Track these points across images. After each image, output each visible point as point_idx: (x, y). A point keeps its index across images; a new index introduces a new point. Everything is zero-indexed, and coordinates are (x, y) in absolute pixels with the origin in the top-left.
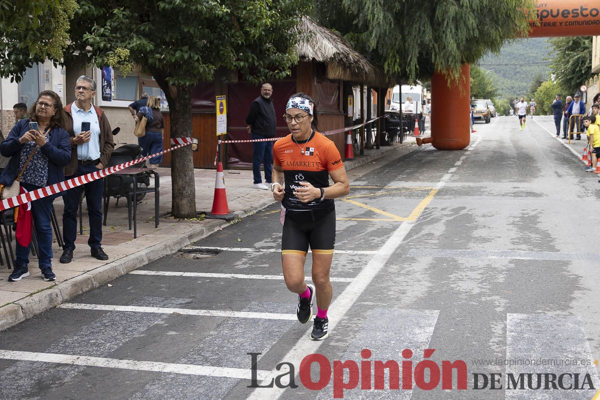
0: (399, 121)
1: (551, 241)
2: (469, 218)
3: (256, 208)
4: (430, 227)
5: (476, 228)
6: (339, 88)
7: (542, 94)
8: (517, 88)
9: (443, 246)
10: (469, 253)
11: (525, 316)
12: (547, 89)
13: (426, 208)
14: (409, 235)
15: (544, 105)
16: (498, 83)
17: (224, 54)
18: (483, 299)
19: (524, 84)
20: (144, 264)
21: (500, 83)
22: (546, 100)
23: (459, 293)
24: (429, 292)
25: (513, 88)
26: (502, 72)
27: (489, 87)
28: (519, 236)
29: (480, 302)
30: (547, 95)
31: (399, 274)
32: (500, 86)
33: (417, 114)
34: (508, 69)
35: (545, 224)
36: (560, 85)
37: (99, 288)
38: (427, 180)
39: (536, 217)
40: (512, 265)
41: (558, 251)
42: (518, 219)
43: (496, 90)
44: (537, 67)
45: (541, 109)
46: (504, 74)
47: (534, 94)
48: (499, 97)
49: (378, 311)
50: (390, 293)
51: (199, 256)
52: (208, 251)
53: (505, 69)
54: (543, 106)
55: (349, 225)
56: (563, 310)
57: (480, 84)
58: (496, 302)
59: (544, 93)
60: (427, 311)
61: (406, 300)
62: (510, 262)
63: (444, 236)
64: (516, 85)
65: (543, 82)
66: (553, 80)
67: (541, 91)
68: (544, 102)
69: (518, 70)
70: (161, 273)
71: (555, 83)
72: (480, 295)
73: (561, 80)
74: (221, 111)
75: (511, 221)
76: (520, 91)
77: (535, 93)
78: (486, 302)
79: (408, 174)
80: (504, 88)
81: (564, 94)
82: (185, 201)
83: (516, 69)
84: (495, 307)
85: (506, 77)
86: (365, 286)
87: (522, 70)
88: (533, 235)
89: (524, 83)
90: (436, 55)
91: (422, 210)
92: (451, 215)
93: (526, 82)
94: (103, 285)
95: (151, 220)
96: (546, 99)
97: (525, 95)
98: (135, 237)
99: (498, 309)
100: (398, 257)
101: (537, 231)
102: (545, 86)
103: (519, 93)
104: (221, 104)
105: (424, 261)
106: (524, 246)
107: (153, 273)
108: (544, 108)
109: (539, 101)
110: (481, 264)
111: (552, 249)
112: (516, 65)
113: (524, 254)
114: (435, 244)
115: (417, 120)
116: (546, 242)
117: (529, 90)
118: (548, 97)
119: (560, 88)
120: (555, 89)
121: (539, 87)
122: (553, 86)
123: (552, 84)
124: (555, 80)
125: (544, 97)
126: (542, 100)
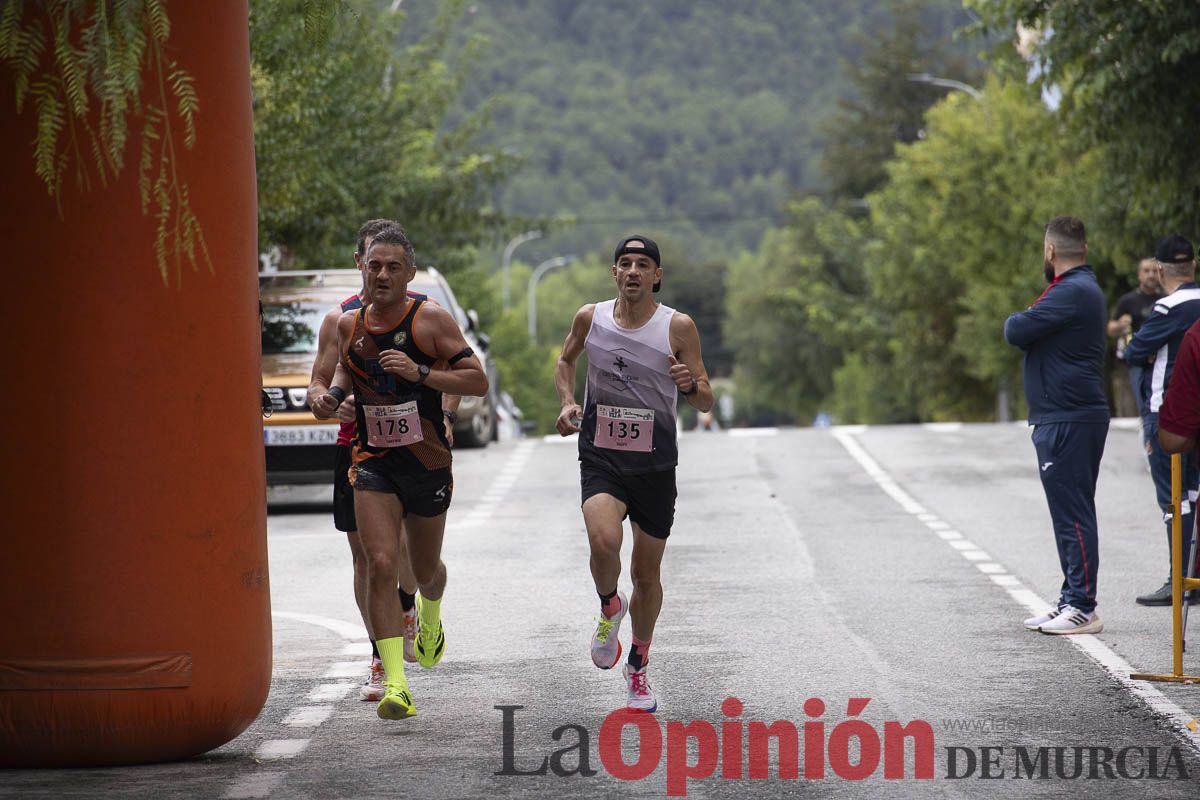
8: (701, 148)
15: (963, 321)
16: (505, 98)
19: (769, 107)
21: (524, 103)
22: (979, 271)
25: (656, 145)
30: (988, 226)
32: (529, 128)
36: (1094, 122)
43: (493, 177)
45: (937, 354)
47: (862, 214)
48: (518, 241)
54: (950, 333)
64: (690, 115)
65: (942, 93)
66: (1034, 73)
67: (926, 184)
68: (957, 288)
71: (1052, 99)
73: (1101, 81)
76: (723, 179)
77: (872, 201)
80: (575, 146)
89: (765, 95)
93: (776, 86)
96: (972, 257)
97: (780, 220)
103: (721, 197)
108: (961, 345)
109: (918, 277)
117: (815, 165)
118: (992, 245)
119: (1100, 151)
120: (1050, 167)
121: (910, 138)
122: (1038, 135)
123: (1027, 112)
124: (1056, 75)
125: (961, 238)
126: (943, 271)
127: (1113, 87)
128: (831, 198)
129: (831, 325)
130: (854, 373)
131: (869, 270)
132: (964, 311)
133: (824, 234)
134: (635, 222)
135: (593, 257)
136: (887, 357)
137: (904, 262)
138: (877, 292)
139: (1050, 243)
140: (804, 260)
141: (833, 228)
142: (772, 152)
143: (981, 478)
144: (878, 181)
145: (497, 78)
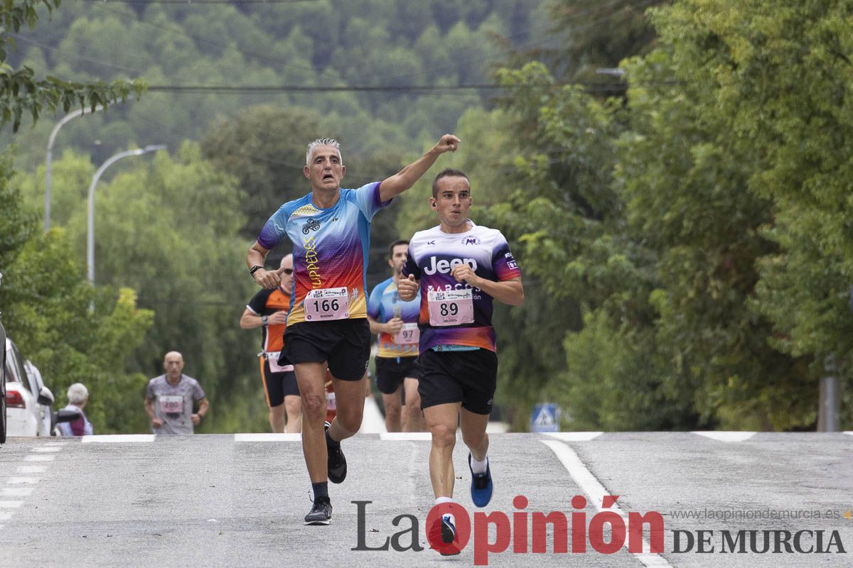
129: (560, 263)
132: (772, 248)
134: (265, 91)
135: (189, 146)
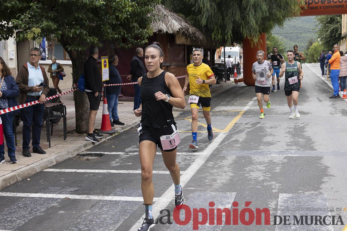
0: (224, 69)
1: (312, 144)
2: (261, 129)
3: (130, 126)
4: (237, 136)
5: (266, 135)
6: (184, 50)
7: (313, 50)
9: (243, 149)
10: (259, 153)
11: (291, 195)
12: (316, 47)
13: (236, 124)
14: (223, 142)
17: (104, 30)
18: (265, 184)
19: (303, 44)
20: (54, 164)
21: (288, 44)
22: (315, 54)
23: (250, 180)
24: (231, 180)
26: (289, 38)
27: (281, 46)
28: (292, 140)
29: (263, 186)
31: (213, 168)
32: (288, 46)
33: (235, 64)
34: (293, 36)
35: (309, 132)
36: (324, 44)
37: (21, 181)
38: (239, 105)
39: (303, 128)
40: (286, 160)
41: (316, 150)
42: (292, 130)
43: (285, 48)
44: (310, 34)
46: (290, 39)
47: (308, 51)
49: (197, 193)
50: (206, 181)
51: (90, 158)
52: (96, 155)
53: (291, 36)
55: (186, 136)
56: (316, 190)
57: (274, 45)
58: (274, 186)
59: (314, 49)
60: (228, 193)
61: (216, 185)
62: (285, 158)
63: (245, 141)
65: (313, 43)
67: (312, 49)
68: (314, 55)
69: (299, 36)
70: (63, 170)
71: (320, 43)
72: (263, 181)
73: (323, 42)
74: (105, 66)
75: (288, 131)
77: (309, 50)
78: (267, 186)
79: (227, 101)
80: (291, 47)
81: (325, 50)
82: (84, 123)
83: (298, 35)
84: (273, 189)
85: (291, 40)
86: (191, 176)
87: (301, 36)
88: (301, 140)
90: (243, 28)
91: (233, 125)
92: (251, 128)
93: (303, 43)
94: (24, 180)
95: (62, 135)
97: (303, 51)
98: (50, 147)
99: (274, 191)
100: (215, 156)
101: (303, 137)
102: (314, 46)
103: (300, 50)
104: (105, 62)
105: (231, 159)
106: (294, 148)
107: (58, 170)
108: (314, 58)
110: (266, 160)
111: (312, 149)
112: (297, 33)
113: (294, 153)
114: (239, 147)
115: (235, 68)
116: (309, 144)
117: (305, 48)
118: (316, 52)
119: (323, 46)
120: (320, 47)
121: (311, 46)
122: (319, 45)
123: (319, 44)
124: (320, 42)
125: (314, 52)
126: (313, 54)
127: (324, 42)
128: (306, 50)
130: (308, 60)
131: (309, 54)
133: (306, 52)
136: (310, 59)
137: (311, 53)
138: (309, 55)
139: (321, 52)
140: (305, 53)
141: (306, 51)
142: (303, 47)
143: (315, 67)
144: (309, 48)
145: (286, 43)
